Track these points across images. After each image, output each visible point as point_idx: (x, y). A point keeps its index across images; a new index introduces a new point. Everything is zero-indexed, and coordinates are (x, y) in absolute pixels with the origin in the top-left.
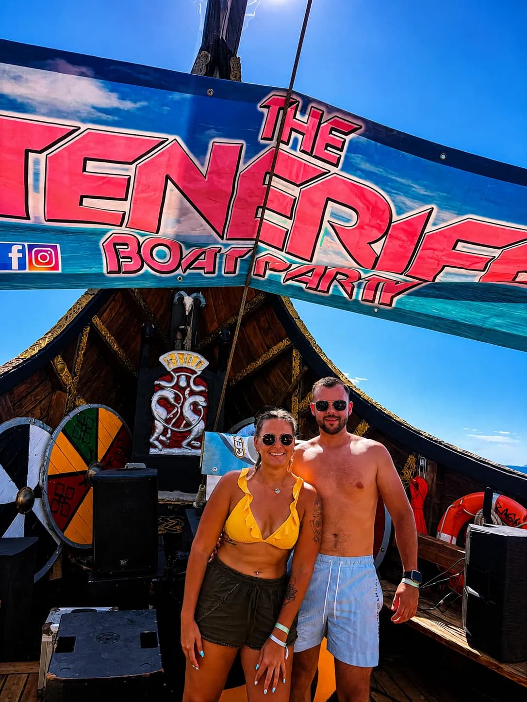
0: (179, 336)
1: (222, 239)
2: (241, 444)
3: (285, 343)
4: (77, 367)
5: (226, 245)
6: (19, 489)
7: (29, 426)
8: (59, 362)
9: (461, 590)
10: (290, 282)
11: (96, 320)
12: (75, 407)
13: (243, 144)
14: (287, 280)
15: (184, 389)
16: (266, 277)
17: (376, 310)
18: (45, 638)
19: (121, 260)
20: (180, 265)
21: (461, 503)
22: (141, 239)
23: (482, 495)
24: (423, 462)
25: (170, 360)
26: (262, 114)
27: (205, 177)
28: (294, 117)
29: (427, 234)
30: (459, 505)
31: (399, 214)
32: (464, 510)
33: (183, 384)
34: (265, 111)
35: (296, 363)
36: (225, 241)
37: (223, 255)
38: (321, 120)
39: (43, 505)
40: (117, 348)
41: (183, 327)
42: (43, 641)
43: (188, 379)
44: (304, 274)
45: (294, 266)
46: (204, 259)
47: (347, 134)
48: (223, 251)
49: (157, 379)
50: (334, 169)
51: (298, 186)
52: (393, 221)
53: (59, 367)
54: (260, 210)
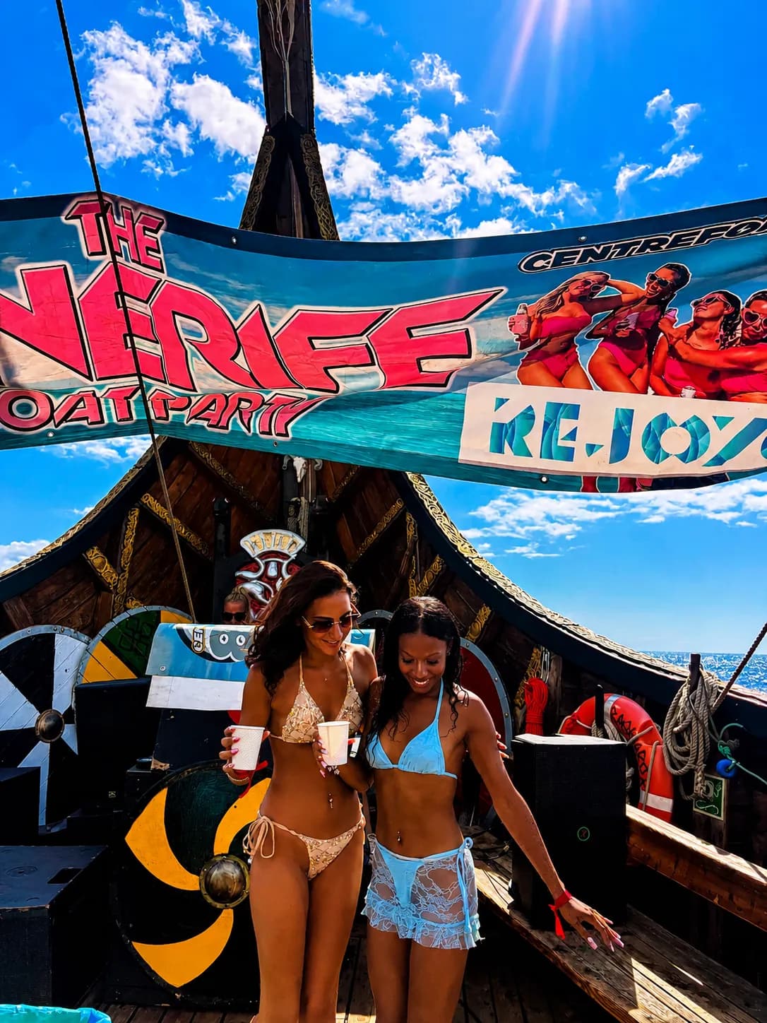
1: (92, 380)
2: (201, 635)
3: (398, 505)
4: (125, 561)
5: (99, 387)
6: (41, 712)
7: (53, 635)
8: (95, 557)
10: (193, 422)
11: (149, 500)
12: (126, 609)
13: (65, 265)
14: (191, 419)
15: (275, 579)
16: (171, 419)
20: (52, 417)
21: (576, 712)
24: (546, 657)
25: (255, 543)
26: (74, 228)
27: (32, 311)
28: (115, 223)
29: (275, 337)
30: (573, 715)
31: (236, 318)
32: (578, 721)
33: (272, 572)
34: (76, 222)
36: (95, 383)
38: (133, 220)
40: (185, 533)
43: (279, 565)
44: (208, 408)
46: (85, 407)
47: (156, 232)
48: (99, 394)
49: (239, 570)
50: (164, 276)
51: (146, 302)
52: (236, 328)
53: (97, 562)
54: (128, 338)
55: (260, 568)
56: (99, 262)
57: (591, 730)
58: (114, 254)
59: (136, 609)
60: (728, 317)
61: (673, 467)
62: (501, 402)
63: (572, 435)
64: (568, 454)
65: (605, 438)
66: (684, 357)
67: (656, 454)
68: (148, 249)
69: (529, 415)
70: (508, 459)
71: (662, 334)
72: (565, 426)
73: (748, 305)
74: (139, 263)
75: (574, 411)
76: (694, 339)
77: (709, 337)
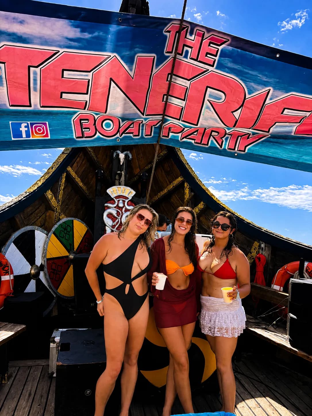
0: (117, 177)
1: (143, 115)
3: (180, 179)
4: (60, 197)
5: (145, 119)
6: (32, 266)
7: (34, 231)
8: (49, 194)
9: (286, 316)
10: (185, 140)
11: (69, 169)
12: (59, 219)
13: (155, 56)
14: (183, 138)
15: (122, 208)
16: (170, 137)
17: (236, 154)
18: (52, 345)
19: (83, 130)
20: (118, 131)
21: (285, 268)
22: (96, 117)
23: (298, 262)
24: (263, 246)
26: (166, 37)
27: (133, 78)
28: (186, 37)
29: (266, 105)
30: (285, 269)
31: (249, 94)
32: (288, 272)
33: (121, 205)
34: (168, 34)
35: (187, 191)
36: (145, 117)
37: (144, 125)
38: (203, 37)
39: (45, 274)
40: (82, 185)
41: (119, 172)
42: (51, 347)
43: (124, 202)
44: (192, 134)
45: (186, 129)
46: (133, 127)
47: (219, 45)
48: (144, 122)
49: (106, 203)
50: (211, 69)
51: (189, 80)
52: (246, 98)
53: (50, 196)
54: (165, 97)
56: (169, 57)
58: (177, 53)
59: (65, 219)
74: (196, 60)
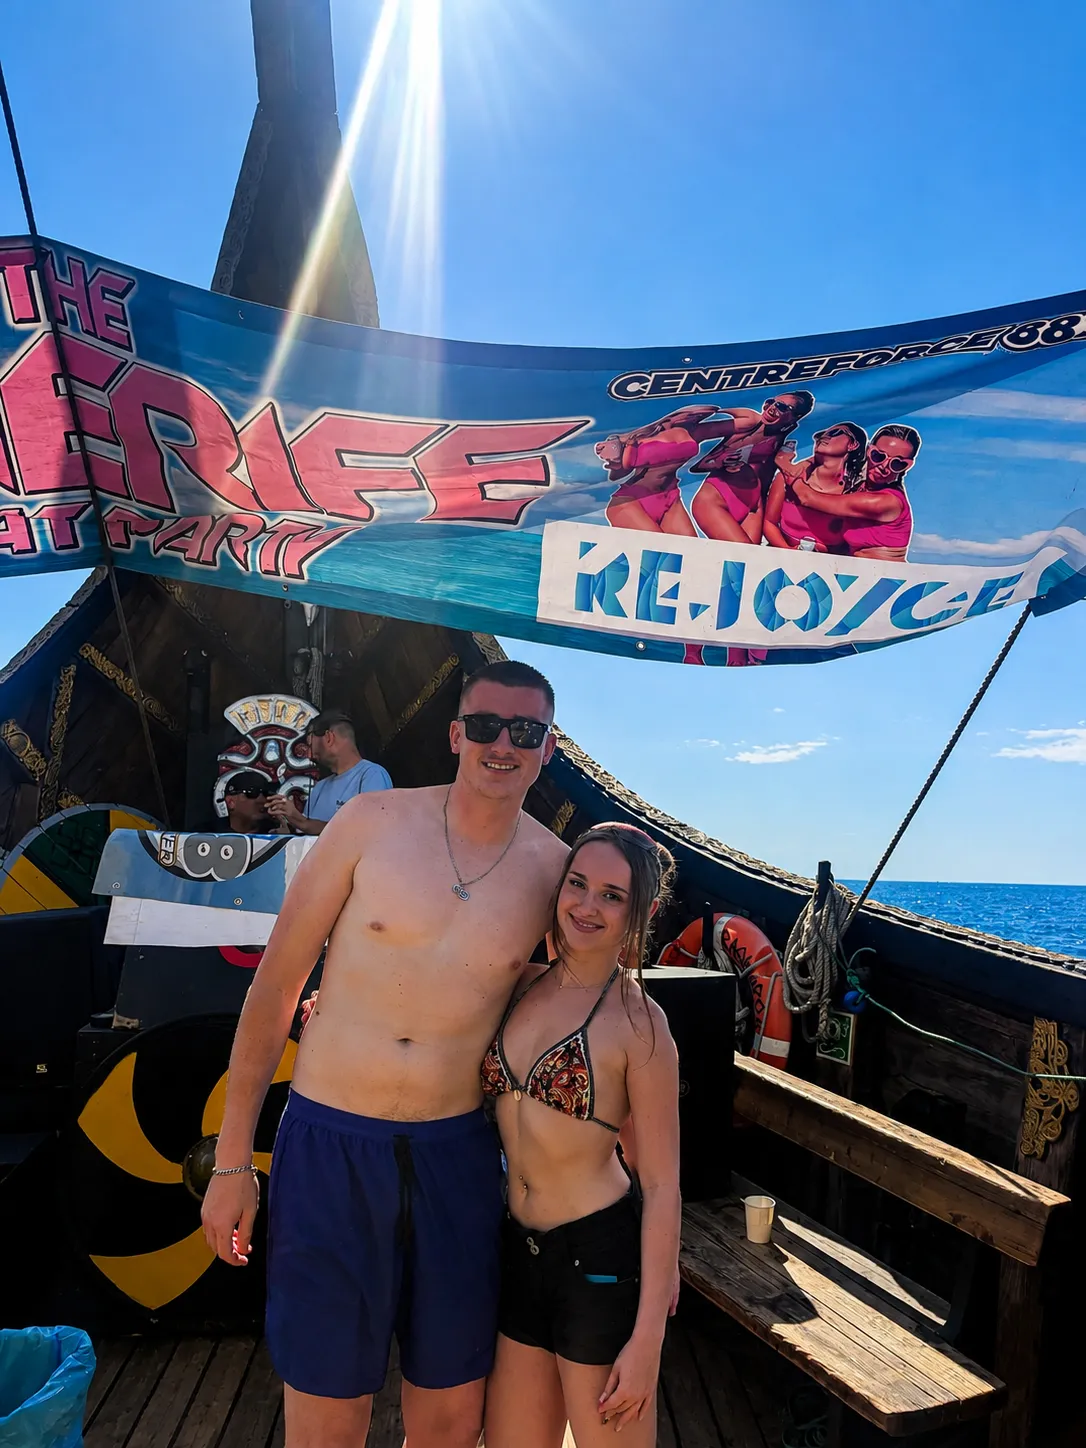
1: (18, 493)
3: (450, 663)
4: (56, 741)
8: (11, 733)
10: (163, 552)
12: (60, 809)
14: (159, 549)
15: (275, 766)
16: (132, 547)
21: (680, 938)
25: (245, 713)
29: (291, 447)
30: (676, 942)
31: (236, 418)
32: (682, 950)
33: (272, 756)
36: (22, 497)
38: (85, 277)
41: (302, 650)
43: (282, 746)
45: (167, 523)
46: (7, 529)
47: (122, 296)
48: (28, 513)
49: (222, 752)
50: (130, 356)
51: (103, 390)
52: (237, 430)
53: (13, 740)
54: (73, 437)
55: (253, 749)
56: (29, 333)
57: (697, 960)
58: (53, 321)
59: (74, 808)
60: (853, 454)
61: (790, 636)
62: (587, 547)
63: (674, 593)
64: (669, 615)
65: (712, 597)
66: (803, 500)
67: (770, 618)
68: (108, 318)
69: (621, 565)
70: (597, 619)
71: (778, 471)
72: (665, 580)
73: (875, 442)
74: (94, 335)
75: (676, 564)
76: (814, 479)
77: (834, 478)
